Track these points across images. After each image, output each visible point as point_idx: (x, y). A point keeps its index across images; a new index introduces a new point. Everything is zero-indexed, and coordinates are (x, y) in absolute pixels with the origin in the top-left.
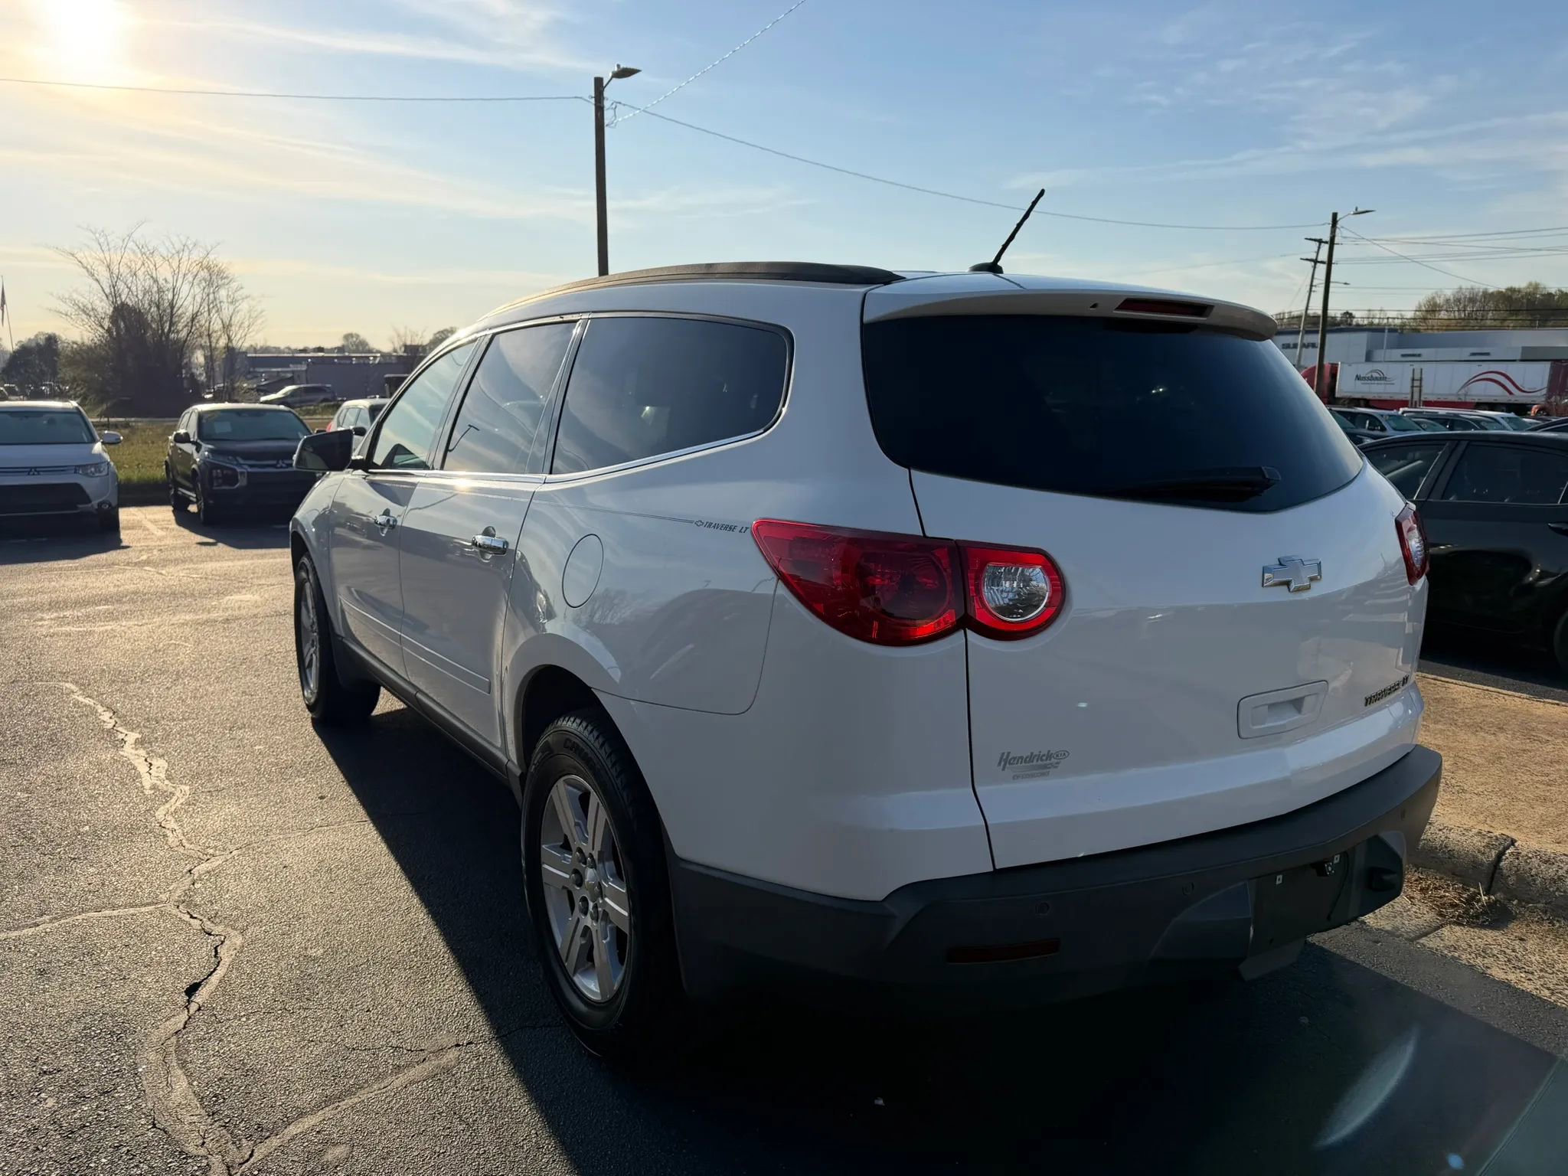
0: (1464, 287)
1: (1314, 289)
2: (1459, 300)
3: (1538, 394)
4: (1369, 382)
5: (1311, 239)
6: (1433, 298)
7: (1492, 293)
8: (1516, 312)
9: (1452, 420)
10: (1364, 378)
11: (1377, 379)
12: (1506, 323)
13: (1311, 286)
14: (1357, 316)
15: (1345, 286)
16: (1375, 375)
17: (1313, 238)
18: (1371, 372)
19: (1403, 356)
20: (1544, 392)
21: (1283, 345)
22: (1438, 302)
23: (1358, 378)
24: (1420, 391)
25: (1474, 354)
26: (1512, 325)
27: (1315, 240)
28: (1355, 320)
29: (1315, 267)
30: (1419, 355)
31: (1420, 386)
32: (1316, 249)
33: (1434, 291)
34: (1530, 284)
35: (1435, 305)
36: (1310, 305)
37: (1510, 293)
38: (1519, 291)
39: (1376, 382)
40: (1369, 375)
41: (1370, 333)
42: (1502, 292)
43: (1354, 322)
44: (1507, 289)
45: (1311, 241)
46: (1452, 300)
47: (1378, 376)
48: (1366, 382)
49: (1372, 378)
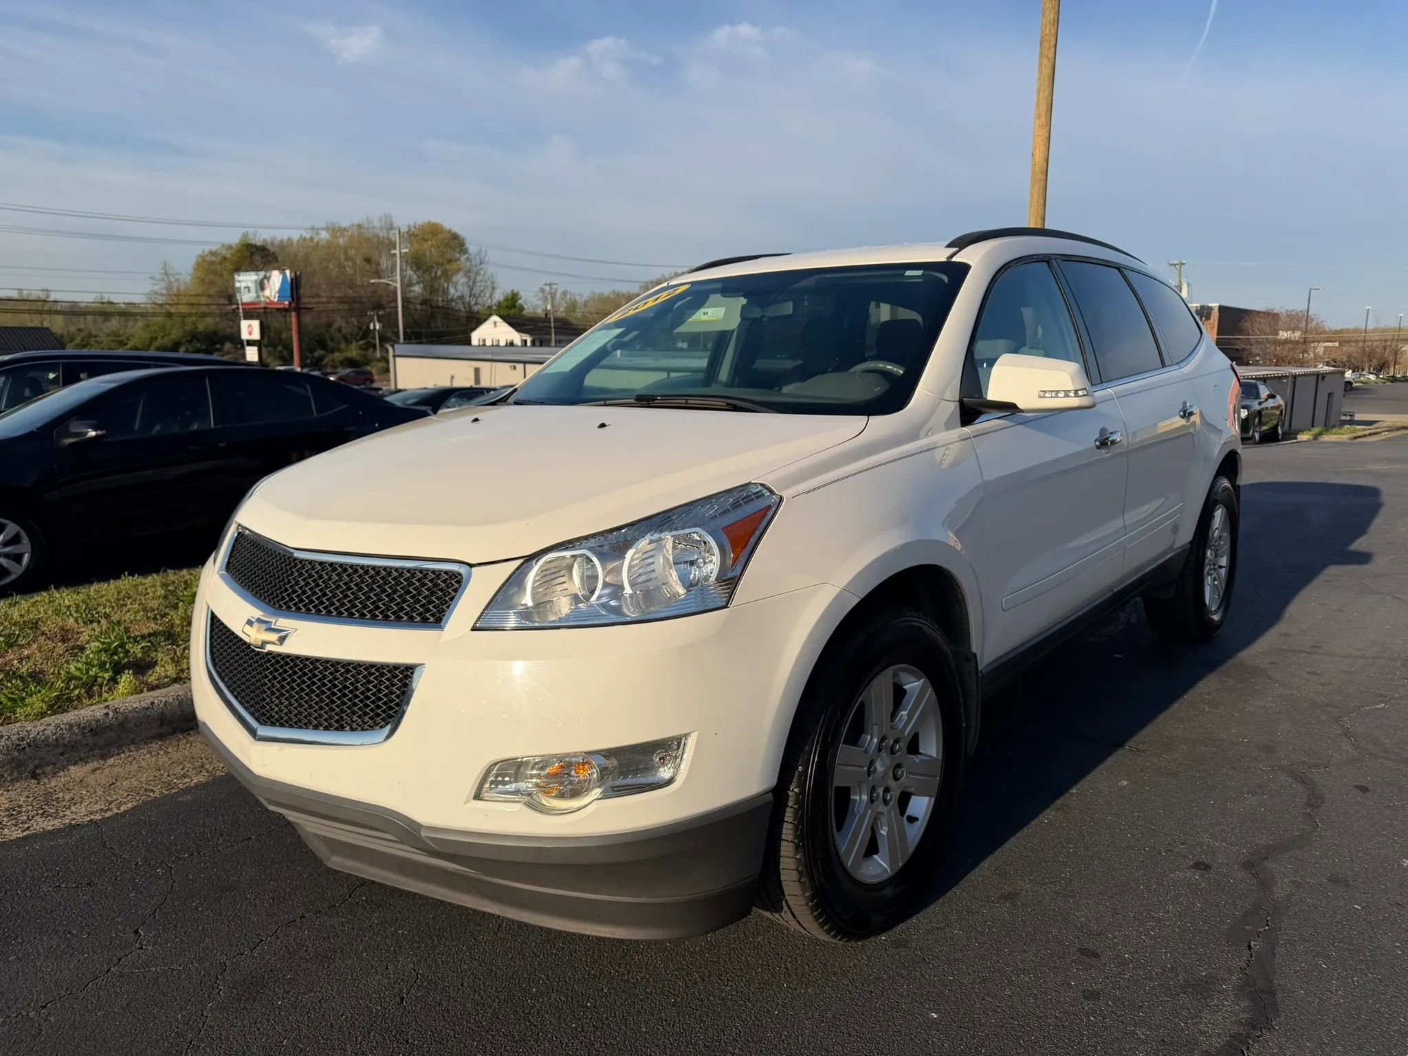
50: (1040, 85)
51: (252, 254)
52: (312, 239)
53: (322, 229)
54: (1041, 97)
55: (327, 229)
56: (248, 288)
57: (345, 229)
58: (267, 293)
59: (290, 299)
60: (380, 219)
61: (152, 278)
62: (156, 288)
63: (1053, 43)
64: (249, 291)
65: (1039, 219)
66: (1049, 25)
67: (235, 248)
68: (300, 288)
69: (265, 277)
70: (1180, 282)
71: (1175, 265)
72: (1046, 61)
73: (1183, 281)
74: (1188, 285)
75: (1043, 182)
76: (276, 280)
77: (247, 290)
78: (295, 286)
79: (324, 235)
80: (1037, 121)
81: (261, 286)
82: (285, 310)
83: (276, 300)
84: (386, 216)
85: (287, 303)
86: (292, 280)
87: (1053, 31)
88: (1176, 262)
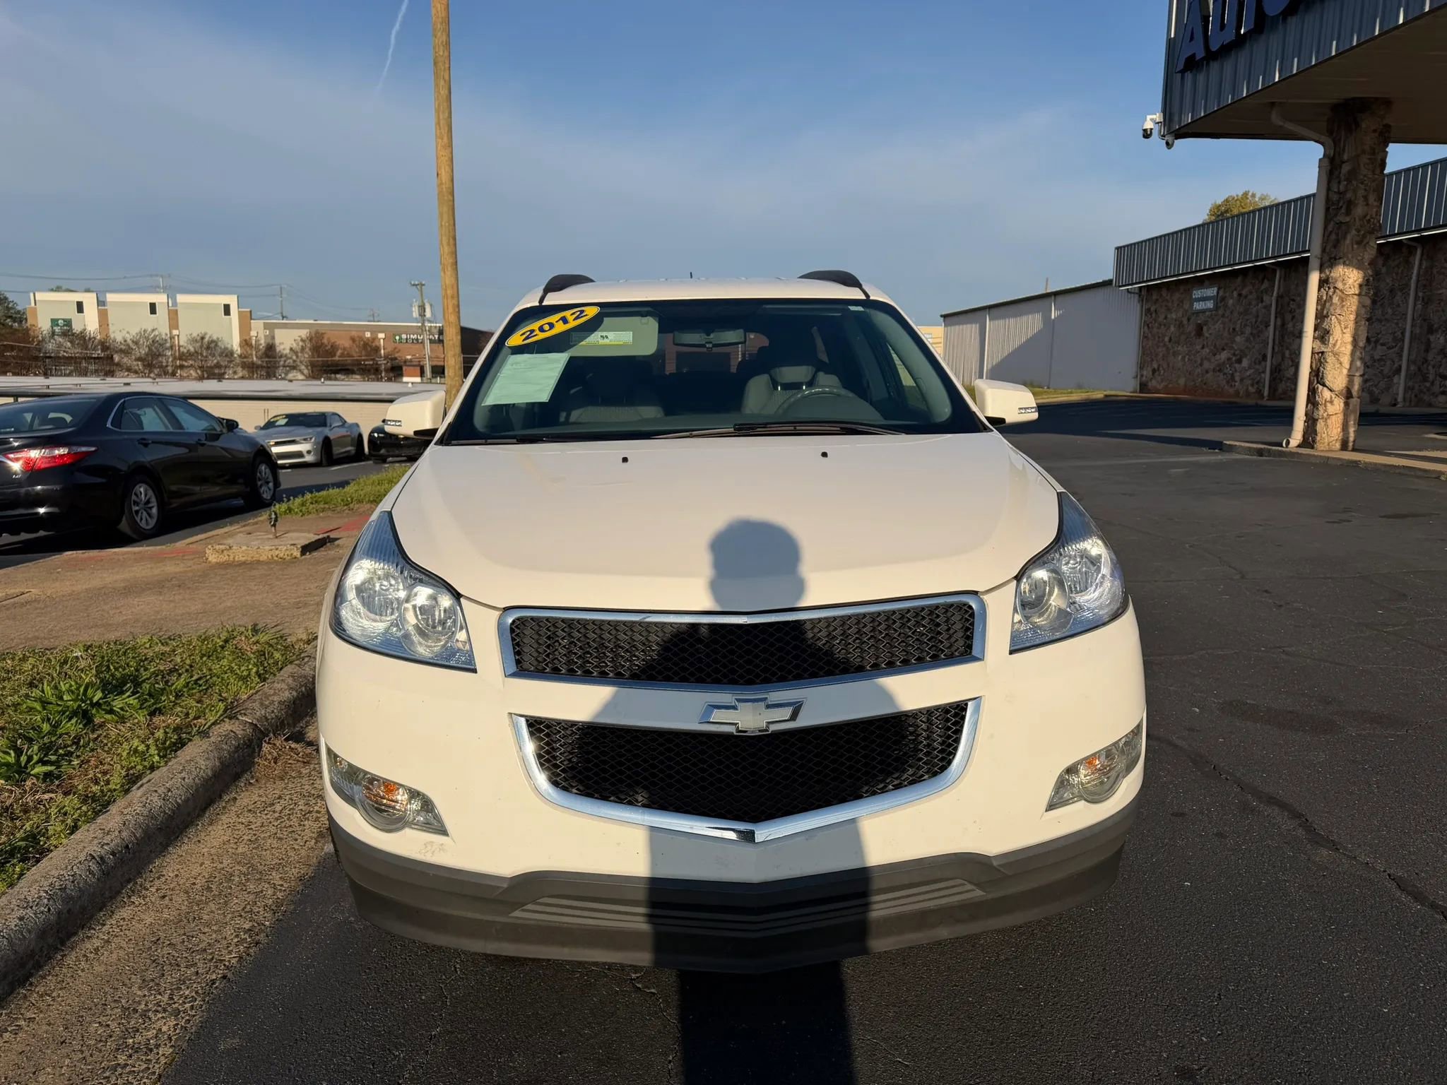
50: (439, 105)
54: (441, 117)
63: (447, 66)
65: (451, 240)
66: (442, 47)
70: (423, 301)
71: (416, 285)
72: (442, 83)
73: (426, 301)
74: (431, 305)
75: (451, 203)
80: (440, 141)
87: (446, 54)
88: (417, 283)
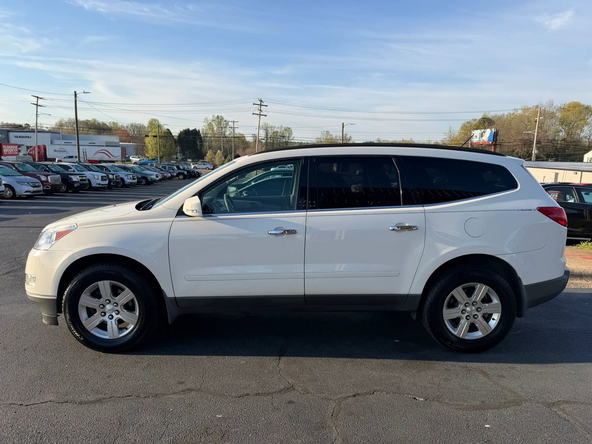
0: (71, 118)
1: (38, 116)
2: (70, 123)
3: (118, 157)
4: (60, 152)
5: (34, 96)
6: (61, 121)
7: (81, 121)
8: (90, 128)
9: (124, 167)
10: (58, 151)
11: (62, 151)
12: (89, 132)
13: (37, 114)
14: (31, 126)
15: (50, 116)
16: (62, 150)
17: (35, 96)
18: (60, 148)
19: (65, 143)
20: (120, 157)
21: (15, 136)
22: (63, 123)
23: (55, 151)
24: (86, 156)
25: (90, 143)
26: (92, 133)
27: (36, 97)
28: (31, 127)
29: (37, 108)
30: (71, 143)
31: (86, 155)
32: (37, 100)
33: (61, 118)
34: (93, 119)
35: (62, 124)
36: (38, 122)
37: (86, 121)
38: (90, 121)
39: (62, 152)
40: (60, 150)
41: (51, 134)
42: (84, 121)
43: (31, 128)
44: (86, 120)
45: (34, 97)
46: (68, 122)
47: (63, 150)
48: (58, 152)
49: (60, 151)
51: (484, 122)
52: (513, 114)
53: (519, 109)
55: (521, 109)
56: (476, 136)
57: (529, 109)
58: (483, 138)
59: (492, 141)
60: (547, 103)
61: (445, 133)
62: (445, 137)
64: (476, 138)
67: (477, 120)
68: (497, 136)
69: (484, 132)
76: (488, 132)
77: (476, 137)
78: (495, 135)
79: (520, 112)
81: (482, 135)
82: (489, 145)
83: (487, 141)
84: (550, 101)
85: (491, 142)
86: (494, 133)
